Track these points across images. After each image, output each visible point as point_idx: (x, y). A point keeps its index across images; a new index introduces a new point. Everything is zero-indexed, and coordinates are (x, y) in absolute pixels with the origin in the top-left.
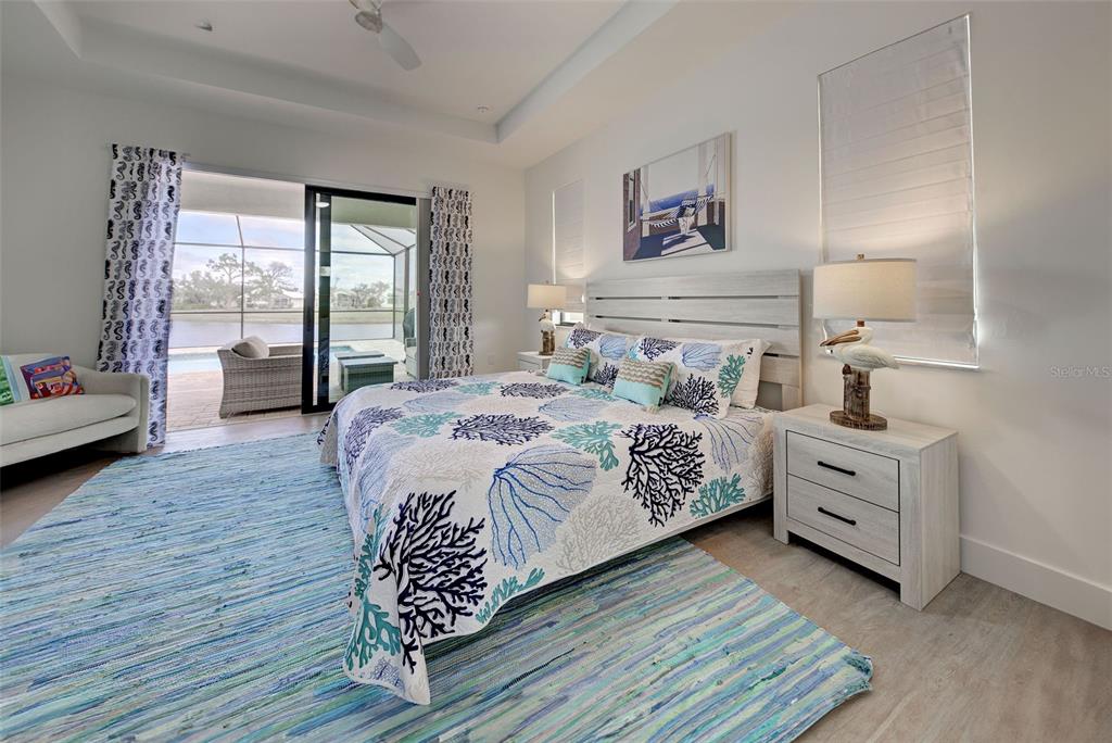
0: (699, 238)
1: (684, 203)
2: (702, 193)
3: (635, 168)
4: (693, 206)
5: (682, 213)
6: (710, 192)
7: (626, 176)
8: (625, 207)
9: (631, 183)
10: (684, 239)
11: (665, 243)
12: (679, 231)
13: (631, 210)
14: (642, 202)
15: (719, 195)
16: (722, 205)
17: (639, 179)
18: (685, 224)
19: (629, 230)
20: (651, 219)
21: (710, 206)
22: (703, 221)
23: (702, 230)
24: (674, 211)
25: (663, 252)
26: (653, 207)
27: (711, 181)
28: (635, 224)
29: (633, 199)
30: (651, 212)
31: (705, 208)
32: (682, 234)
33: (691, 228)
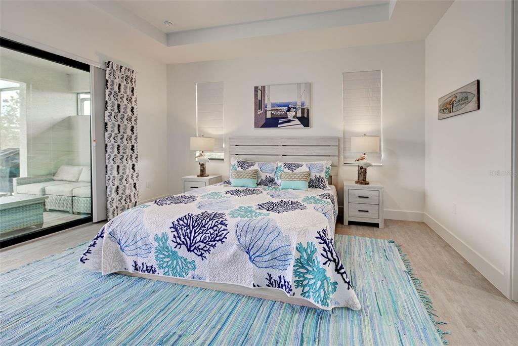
0: (297, 122)
1: (290, 106)
2: (299, 103)
3: (263, 85)
4: (295, 108)
5: (289, 110)
6: (303, 104)
7: (256, 88)
8: (256, 102)
9: (259, 92)
10: (290, 121)
11: (279, 122)
12: (288, 118)
13: (259, 104)
14: (266, 102)
15: (306, 106)
16: (308, 110)
17: (264, 91)
18: (291, 115)
19: (258, 113)
20: (272, 110)
21: (303, 110)
22: (299, 115)
23: (298, 118)
24: (285, 109)
25: (279, 126)
26: (273, 105)
27: (303, 100)
28: (262, 111)
29: (260, 99)
30: (272, 107)
31: (300, 110)
32: (289, 119)
33: (294, 117)
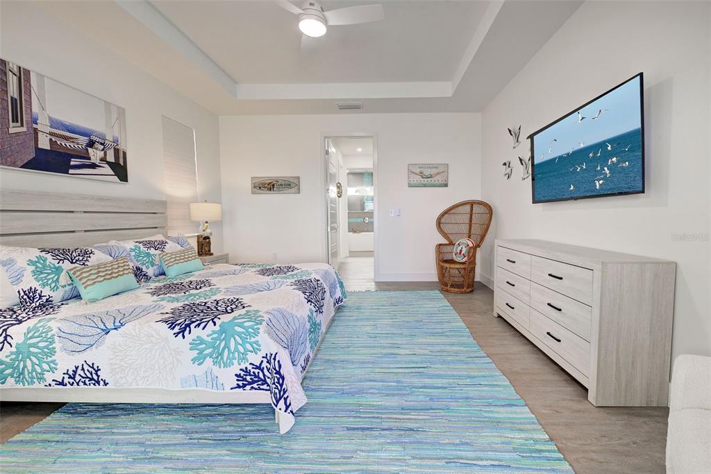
0: (108, 170)
1: (94, 138)
2: (109, 138)
3: (23, 65)
4: (101, 144)
5: (91, 144)
9: (13, 78)
10: (94, 166)
11: (72, 163)
12: (89, 159)
13: (15, 109)
14: (35, 108)
15: (121, 147)
16: (125, 154)
17: (28, 80)
18: (95, 155)
19: (12, 130)
20: (51, 134)
21: (117, 151)
22: (111, 158)
23: (109, 163)
24: (83, 140)
25: (71, 171)
26: (54, 123)
27: (117, 135)
28: (24, 129)
29: (16, 96)
30: (51, 127)
31: (112, 150)
32: (92, 161)
33: (101, 160)
